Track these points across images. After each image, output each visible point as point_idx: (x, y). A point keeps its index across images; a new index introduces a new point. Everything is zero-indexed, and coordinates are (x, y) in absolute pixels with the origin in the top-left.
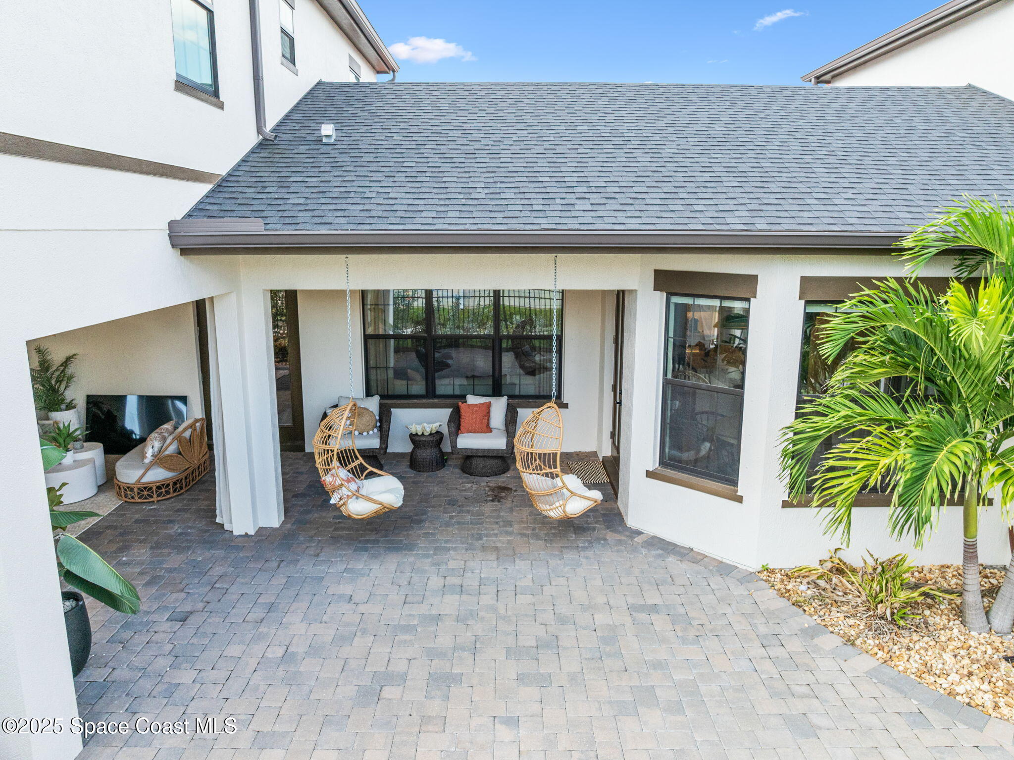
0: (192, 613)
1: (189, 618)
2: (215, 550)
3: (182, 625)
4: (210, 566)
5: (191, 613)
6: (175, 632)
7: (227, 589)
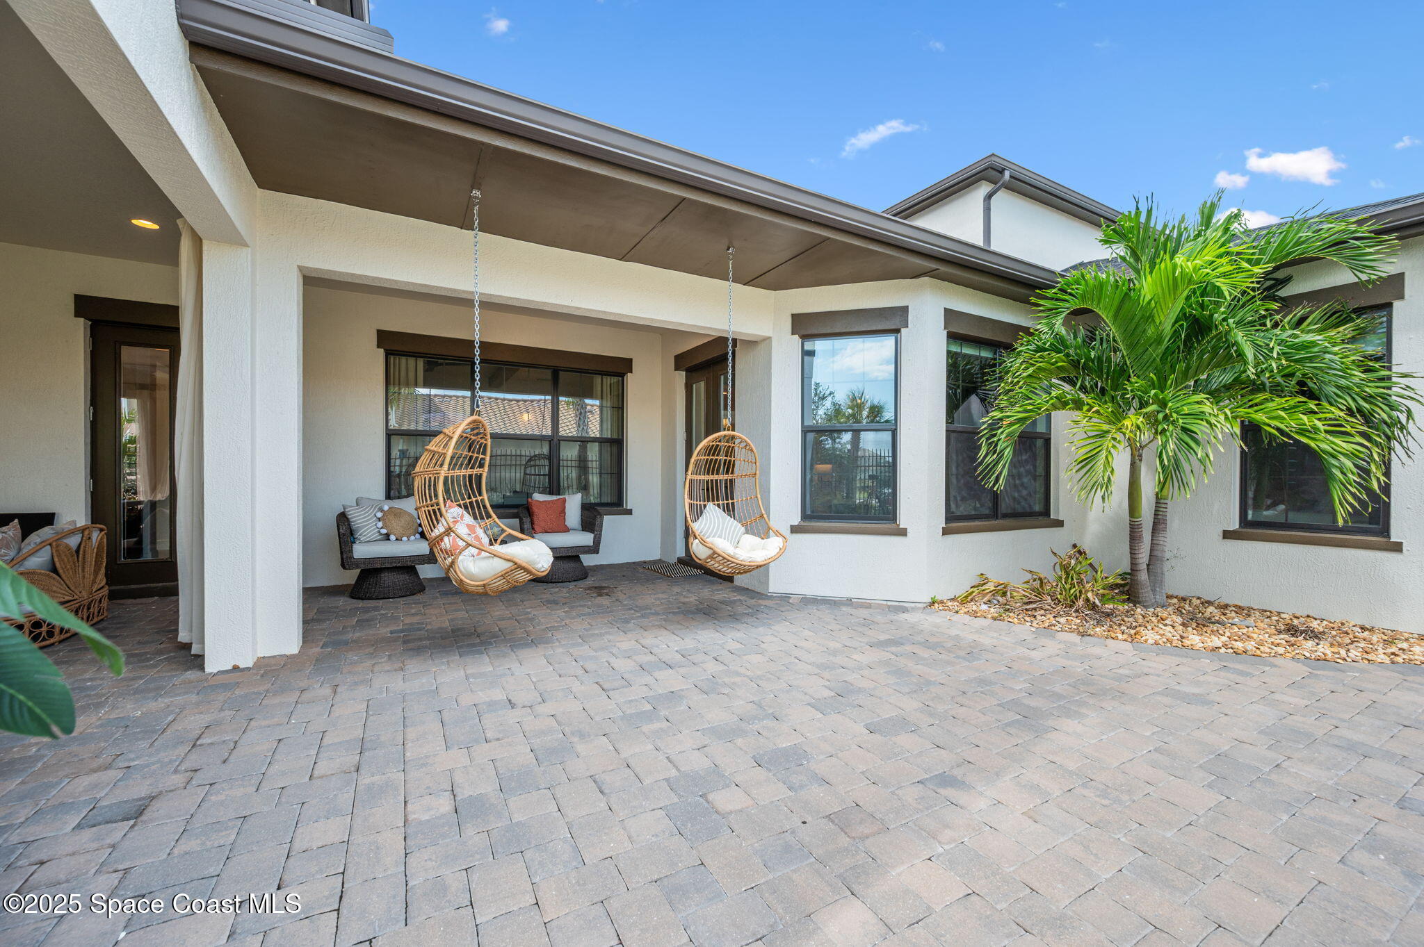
0: (154, 798)
1: (150, 809)
2: (171, 697)
3: (132, 827)
4: (170, 718)
5: (152, 798)
6: (113, 846)
7: (236, 742)
